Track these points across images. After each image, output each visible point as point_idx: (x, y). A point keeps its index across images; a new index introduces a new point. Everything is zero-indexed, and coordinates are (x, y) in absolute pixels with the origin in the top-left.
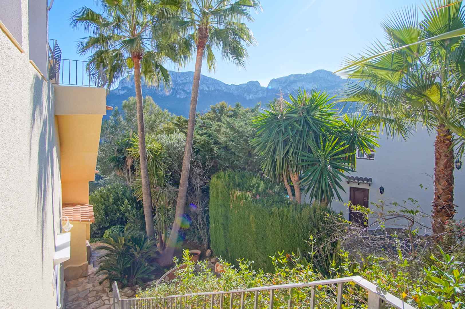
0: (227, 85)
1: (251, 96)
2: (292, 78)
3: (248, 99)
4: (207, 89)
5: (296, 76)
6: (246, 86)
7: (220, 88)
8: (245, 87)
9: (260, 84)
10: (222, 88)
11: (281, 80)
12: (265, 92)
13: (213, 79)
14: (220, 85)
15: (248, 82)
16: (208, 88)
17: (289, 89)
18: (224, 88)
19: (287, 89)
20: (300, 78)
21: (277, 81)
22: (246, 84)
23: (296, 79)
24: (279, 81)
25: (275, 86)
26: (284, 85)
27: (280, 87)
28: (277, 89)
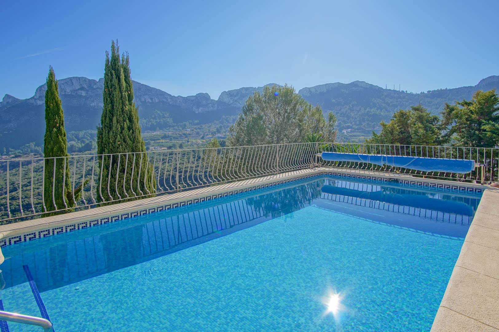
0: (172, 97)
1: (200, 109)
2: (244, 92)
3: (197, 113)
4: (150, 101)
5: (247, 89)
6: (194, 98)
7: (165, 100)
8: (193, 100)
9: (210, 96)
10: (167, 100)
11: (232, 93)
12: (216, 105)
13: (157, 90)
14: (166, 96)
15: (197, 94)
16: (152, 99)
17: (241, 103)
18: (169, 100)
19: (239, 103)
22: (194, 96)
23: (247, 92)
24: (230, 94)
25: (226, 99)
26: (236, 99)
27: (231, 101)
28: (229, 102)
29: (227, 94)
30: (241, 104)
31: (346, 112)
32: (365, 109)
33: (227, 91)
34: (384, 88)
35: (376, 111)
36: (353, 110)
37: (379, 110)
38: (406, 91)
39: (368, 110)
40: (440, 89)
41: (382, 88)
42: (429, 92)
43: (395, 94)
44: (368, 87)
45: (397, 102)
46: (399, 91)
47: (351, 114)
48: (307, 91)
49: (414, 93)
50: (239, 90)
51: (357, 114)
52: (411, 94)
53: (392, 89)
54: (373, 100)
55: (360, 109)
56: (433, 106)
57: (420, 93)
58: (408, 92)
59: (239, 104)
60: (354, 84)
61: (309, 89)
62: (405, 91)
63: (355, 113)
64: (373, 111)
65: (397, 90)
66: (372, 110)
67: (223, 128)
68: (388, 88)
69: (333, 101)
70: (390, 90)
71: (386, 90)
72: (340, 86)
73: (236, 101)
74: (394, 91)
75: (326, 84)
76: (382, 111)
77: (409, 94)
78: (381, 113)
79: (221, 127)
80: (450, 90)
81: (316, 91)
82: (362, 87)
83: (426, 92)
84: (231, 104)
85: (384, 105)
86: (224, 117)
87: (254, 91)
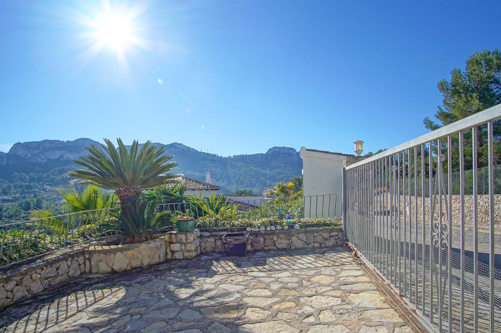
2: (47, 145)
11: (30, 146)
12: (5, 159)
17: (42, 157)
19: (40, 158)
20: (59, 145)
23: (52, 146)
24: (28, 146)
25: (21, 152)
26: (36, 152)
27: (29, 155)
28: (25, 156)
29: (23, 146)
30: (43, 159)
33: (22, 143)
34: (200, 151)
40: (242, 154)
41: (197, 151)
43: (208, 156)
44: (186, 149)
49: (224, 156)
52: (221, 157)
53: (206, 152)
57: (227, 157)
58: (219, 156)
59: (40, 159)
60: (173, 146)
62: (216, 154)
64: (189, 172)
65: (211, 153)
67: (12, 188)
68: (202, 151)
70: (204, 153)
73: (35, 155)
74: (208, 154)
78: (195, 174)
79: (9, 187)
80: (249, 156)
82: (180, 149)
83: (232, 156)
86: (16, 174)
87: (62, 145)
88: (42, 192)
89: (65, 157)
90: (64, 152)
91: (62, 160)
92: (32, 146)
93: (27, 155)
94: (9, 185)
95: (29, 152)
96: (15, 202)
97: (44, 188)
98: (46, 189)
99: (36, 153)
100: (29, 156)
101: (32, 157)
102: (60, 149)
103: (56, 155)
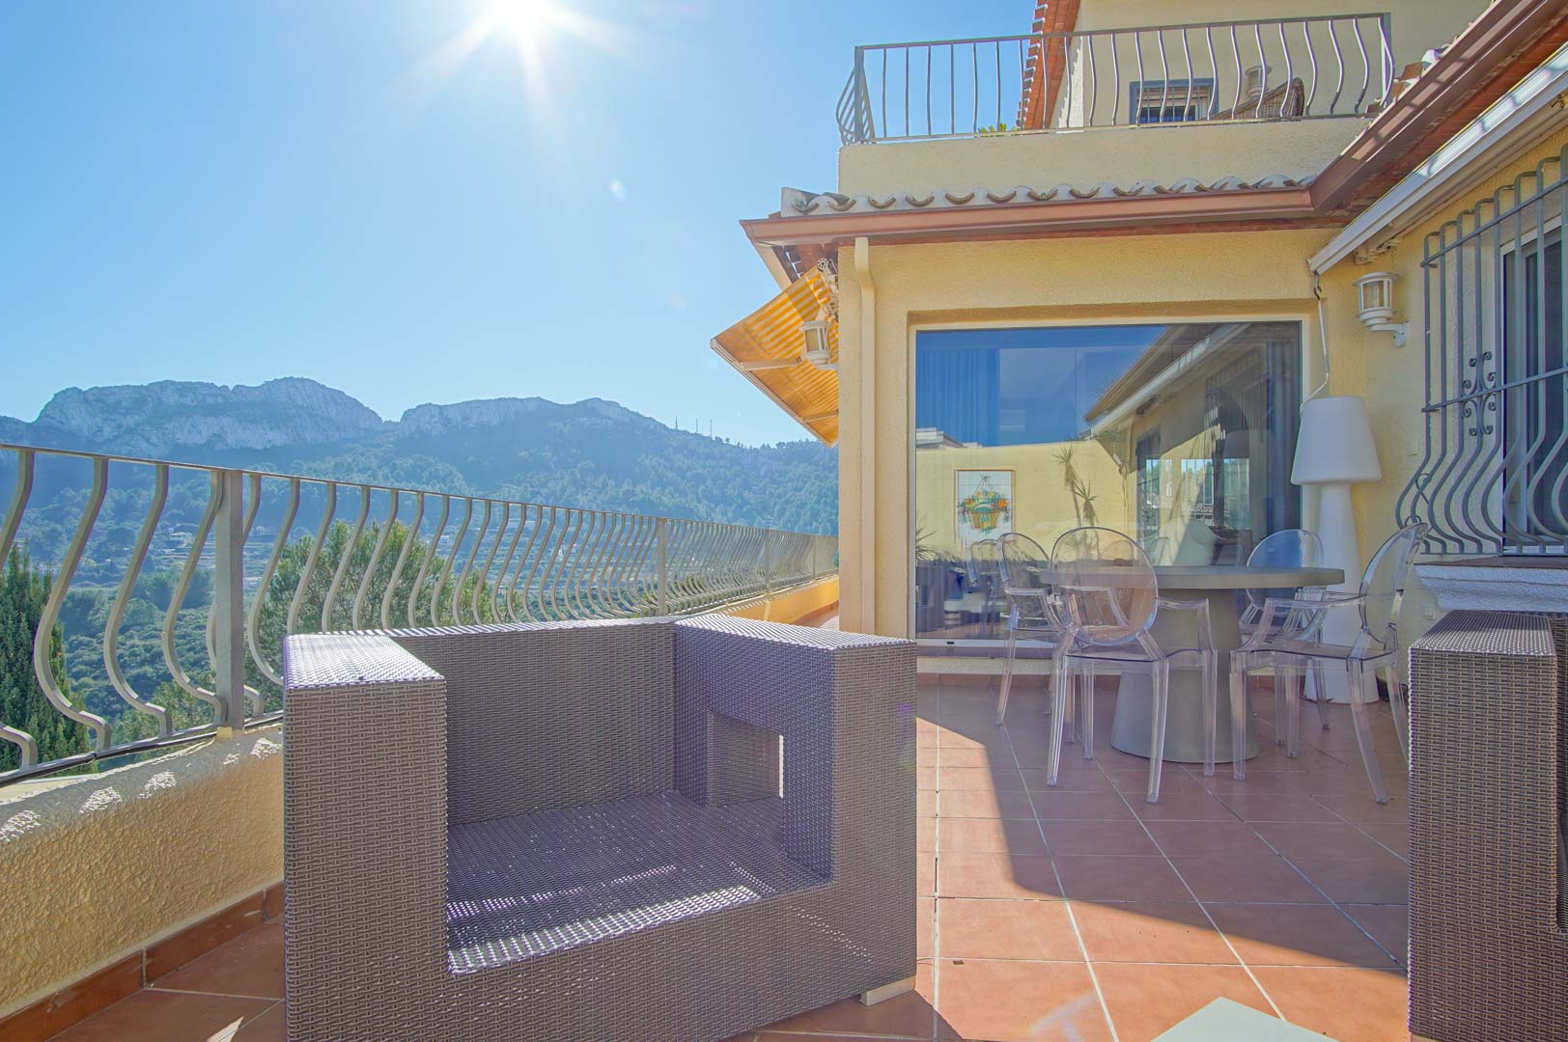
2: (171, 399)
5: (184, 388)
11: (111, 400)
17: (154, 439)
19: (148, 440)
20: (210, 401)
21: (91, 398)
23: (187, 401)
24: (101, 400)
25: (81, 422)
26: (130, 421)
27: (106, 429)
28: (95, 434)
29: (86, 401)
30: (154, 445)
31: (563, 491)
32: (618, 485)
33: (84, 390)
34: (671, 426)
35: (651, 491)
36: (584, 487)
37: (659, 488)
38: (727, 440)
39: (625, 487)
40: (804, 440)
41: (664, 427)
42: (780, 444)
43: (699, 445)
44: (627, 420)
45: (704, 467)
46: (710, 438)
47: (576, 500)
48: (432, 417)
49: (747, 445)
50: (146, 388)
51: (595, 498)
52: (739, 448)
53: (692, 431)
54: (639, 460)
55: (605, 485)
56: (790, 484)
57: (758, 447)
58: (731, 443)
59: (145, 445)
60: (589, 408)
61: (441, 414)
62: (724, 438)
63: (591, 496)
64: (642, 491)
65: (705, 435)
66: (638, 489)
67: (63, 537)
68: (681, 428)
69: (523, 454)
70: (685, 433)
71: (676, 430)
72: (542, 410)
73: (130, 431)
74: (696, 436)
75: (500, 399)
76: (667, 491)
77: (734, 447)
78: (664, 498)
79: (51, 536)
81: (465, 419)
82: (610, 418)
83: (773, 446)
84: (108, 441)
85: (670, 475)
86: (68, 492)
87: (220, 400)
88: (167, 551)
89: (231, 440)
90: (226, 421)
91: (219, 447)
92: (119, 402)
93: (100, 430)
94: (54, 531)
95: (106, 420)
96: (82, 586)
97: (171, 539)
98: (179, 542)
99: (132, 426)
100: (108, 431)
101: (116, 438)
102: (214, 411)
103: (199, 433)
